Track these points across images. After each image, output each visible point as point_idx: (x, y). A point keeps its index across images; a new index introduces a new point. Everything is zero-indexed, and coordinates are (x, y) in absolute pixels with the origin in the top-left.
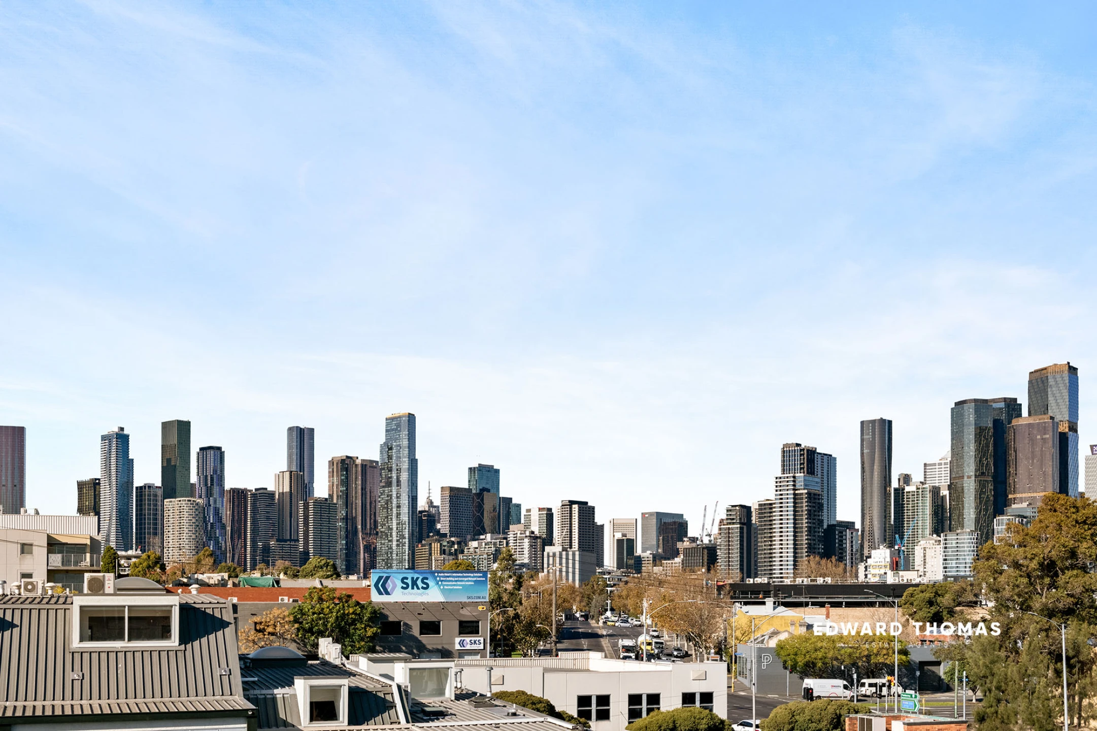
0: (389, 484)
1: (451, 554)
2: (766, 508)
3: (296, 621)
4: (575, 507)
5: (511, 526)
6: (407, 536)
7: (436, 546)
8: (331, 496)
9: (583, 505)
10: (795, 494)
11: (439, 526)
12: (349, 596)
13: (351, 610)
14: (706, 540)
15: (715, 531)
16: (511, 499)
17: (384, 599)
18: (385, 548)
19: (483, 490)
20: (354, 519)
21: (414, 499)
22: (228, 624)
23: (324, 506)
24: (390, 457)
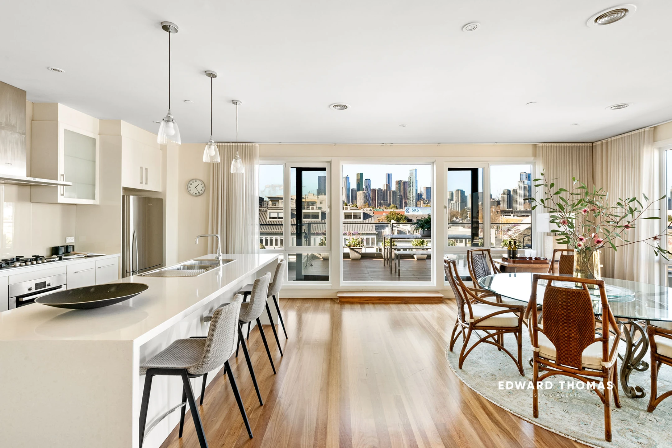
0: (410, 187)
1: (426, 204)
2: (515, 191)
3: (387, 219)
4: (459, 191)
6: (415, 199)
7: (422, 202)
8: (396, 190)
9: (461, 191)
10: (524, 186)
11: (423, 197)
12: (400, 213)
13: (400, 216)
14: (497, 199)
15: (500, 197)
17: (408, 214)
18: (409, 202)
20: (402, 195)
21: (417, 190)
22: (372, 216)
23: (394, 193)
24: (410, 180)
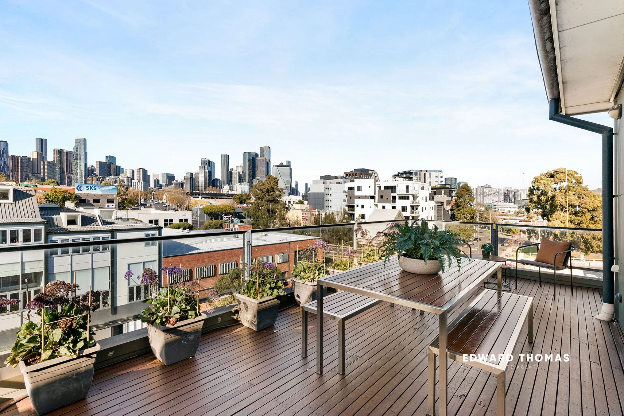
0: (77, 159)
1: (99, 181)
2: (197, 174)
3: (46, 198)
4: (141, 170)
5: (120, 174)
6: (83, 175)
7: (94, 178)
8: (54, 161)
9: (144, 170)
10: (204, 171)
11: (95, 172)
12: (67, 191)
13: (67, 195)
14: (180, 181)
15: (183, 179)
16: (120, 166)
17: (80, 192)
18: (75, 178)
19: (111, 163)
20: (63, 169)
21: (86, 164)
22: (33, 196)
23: (51, 164)
24: (77, 151)
